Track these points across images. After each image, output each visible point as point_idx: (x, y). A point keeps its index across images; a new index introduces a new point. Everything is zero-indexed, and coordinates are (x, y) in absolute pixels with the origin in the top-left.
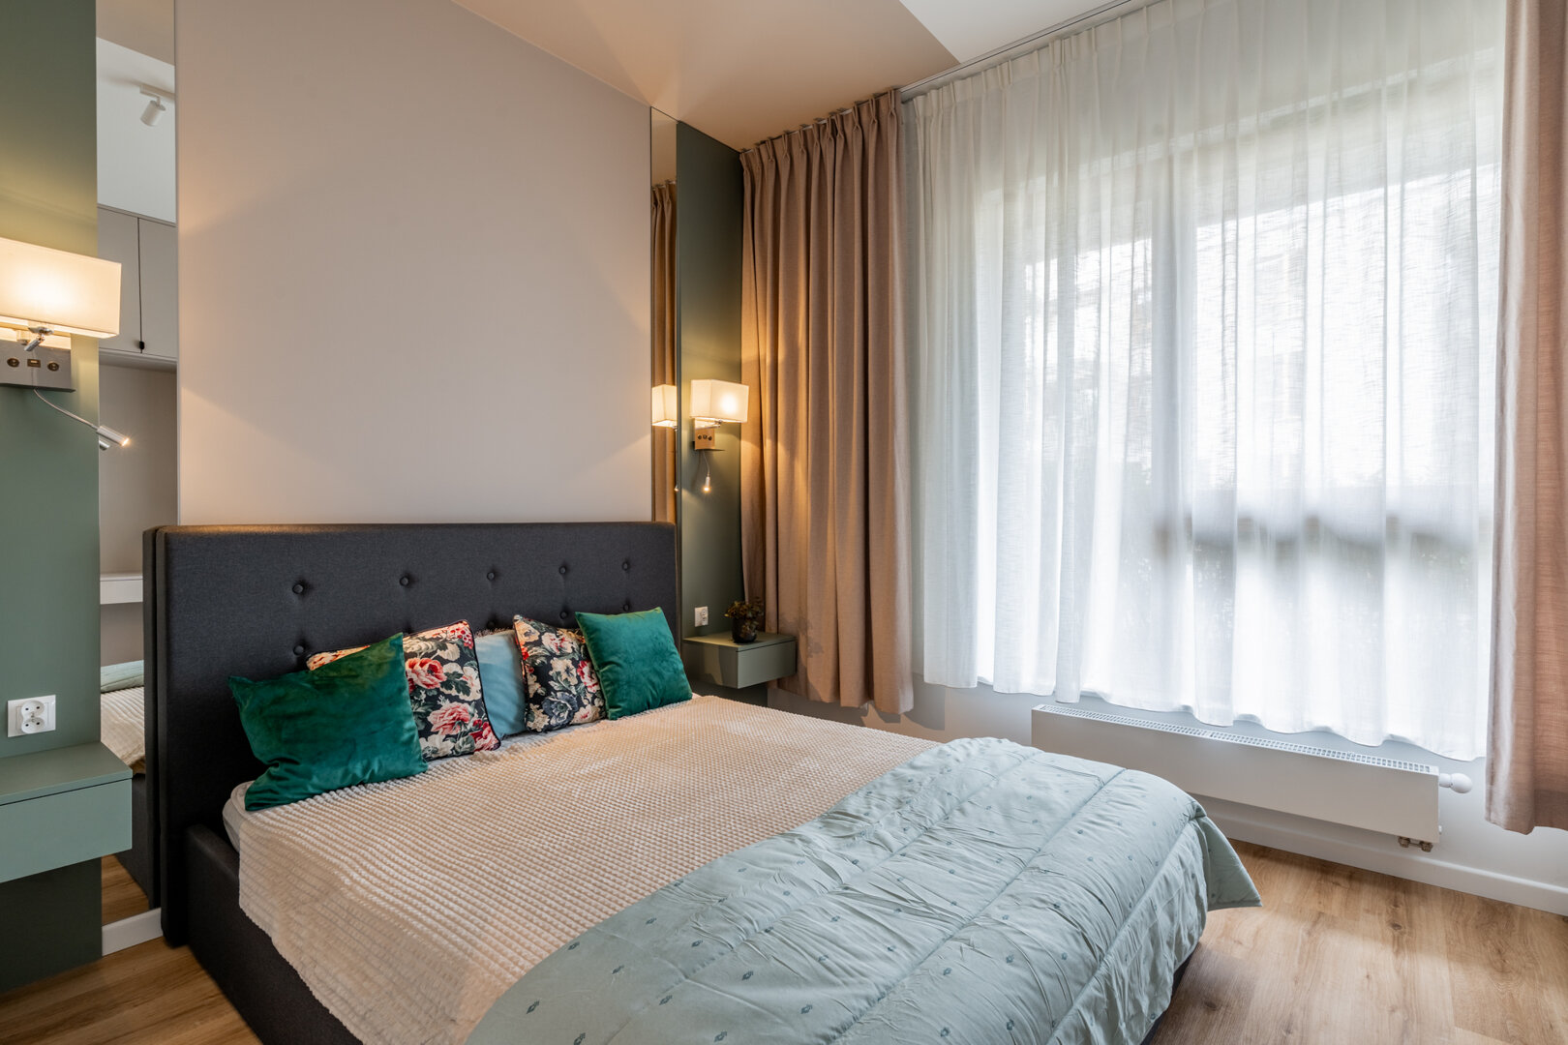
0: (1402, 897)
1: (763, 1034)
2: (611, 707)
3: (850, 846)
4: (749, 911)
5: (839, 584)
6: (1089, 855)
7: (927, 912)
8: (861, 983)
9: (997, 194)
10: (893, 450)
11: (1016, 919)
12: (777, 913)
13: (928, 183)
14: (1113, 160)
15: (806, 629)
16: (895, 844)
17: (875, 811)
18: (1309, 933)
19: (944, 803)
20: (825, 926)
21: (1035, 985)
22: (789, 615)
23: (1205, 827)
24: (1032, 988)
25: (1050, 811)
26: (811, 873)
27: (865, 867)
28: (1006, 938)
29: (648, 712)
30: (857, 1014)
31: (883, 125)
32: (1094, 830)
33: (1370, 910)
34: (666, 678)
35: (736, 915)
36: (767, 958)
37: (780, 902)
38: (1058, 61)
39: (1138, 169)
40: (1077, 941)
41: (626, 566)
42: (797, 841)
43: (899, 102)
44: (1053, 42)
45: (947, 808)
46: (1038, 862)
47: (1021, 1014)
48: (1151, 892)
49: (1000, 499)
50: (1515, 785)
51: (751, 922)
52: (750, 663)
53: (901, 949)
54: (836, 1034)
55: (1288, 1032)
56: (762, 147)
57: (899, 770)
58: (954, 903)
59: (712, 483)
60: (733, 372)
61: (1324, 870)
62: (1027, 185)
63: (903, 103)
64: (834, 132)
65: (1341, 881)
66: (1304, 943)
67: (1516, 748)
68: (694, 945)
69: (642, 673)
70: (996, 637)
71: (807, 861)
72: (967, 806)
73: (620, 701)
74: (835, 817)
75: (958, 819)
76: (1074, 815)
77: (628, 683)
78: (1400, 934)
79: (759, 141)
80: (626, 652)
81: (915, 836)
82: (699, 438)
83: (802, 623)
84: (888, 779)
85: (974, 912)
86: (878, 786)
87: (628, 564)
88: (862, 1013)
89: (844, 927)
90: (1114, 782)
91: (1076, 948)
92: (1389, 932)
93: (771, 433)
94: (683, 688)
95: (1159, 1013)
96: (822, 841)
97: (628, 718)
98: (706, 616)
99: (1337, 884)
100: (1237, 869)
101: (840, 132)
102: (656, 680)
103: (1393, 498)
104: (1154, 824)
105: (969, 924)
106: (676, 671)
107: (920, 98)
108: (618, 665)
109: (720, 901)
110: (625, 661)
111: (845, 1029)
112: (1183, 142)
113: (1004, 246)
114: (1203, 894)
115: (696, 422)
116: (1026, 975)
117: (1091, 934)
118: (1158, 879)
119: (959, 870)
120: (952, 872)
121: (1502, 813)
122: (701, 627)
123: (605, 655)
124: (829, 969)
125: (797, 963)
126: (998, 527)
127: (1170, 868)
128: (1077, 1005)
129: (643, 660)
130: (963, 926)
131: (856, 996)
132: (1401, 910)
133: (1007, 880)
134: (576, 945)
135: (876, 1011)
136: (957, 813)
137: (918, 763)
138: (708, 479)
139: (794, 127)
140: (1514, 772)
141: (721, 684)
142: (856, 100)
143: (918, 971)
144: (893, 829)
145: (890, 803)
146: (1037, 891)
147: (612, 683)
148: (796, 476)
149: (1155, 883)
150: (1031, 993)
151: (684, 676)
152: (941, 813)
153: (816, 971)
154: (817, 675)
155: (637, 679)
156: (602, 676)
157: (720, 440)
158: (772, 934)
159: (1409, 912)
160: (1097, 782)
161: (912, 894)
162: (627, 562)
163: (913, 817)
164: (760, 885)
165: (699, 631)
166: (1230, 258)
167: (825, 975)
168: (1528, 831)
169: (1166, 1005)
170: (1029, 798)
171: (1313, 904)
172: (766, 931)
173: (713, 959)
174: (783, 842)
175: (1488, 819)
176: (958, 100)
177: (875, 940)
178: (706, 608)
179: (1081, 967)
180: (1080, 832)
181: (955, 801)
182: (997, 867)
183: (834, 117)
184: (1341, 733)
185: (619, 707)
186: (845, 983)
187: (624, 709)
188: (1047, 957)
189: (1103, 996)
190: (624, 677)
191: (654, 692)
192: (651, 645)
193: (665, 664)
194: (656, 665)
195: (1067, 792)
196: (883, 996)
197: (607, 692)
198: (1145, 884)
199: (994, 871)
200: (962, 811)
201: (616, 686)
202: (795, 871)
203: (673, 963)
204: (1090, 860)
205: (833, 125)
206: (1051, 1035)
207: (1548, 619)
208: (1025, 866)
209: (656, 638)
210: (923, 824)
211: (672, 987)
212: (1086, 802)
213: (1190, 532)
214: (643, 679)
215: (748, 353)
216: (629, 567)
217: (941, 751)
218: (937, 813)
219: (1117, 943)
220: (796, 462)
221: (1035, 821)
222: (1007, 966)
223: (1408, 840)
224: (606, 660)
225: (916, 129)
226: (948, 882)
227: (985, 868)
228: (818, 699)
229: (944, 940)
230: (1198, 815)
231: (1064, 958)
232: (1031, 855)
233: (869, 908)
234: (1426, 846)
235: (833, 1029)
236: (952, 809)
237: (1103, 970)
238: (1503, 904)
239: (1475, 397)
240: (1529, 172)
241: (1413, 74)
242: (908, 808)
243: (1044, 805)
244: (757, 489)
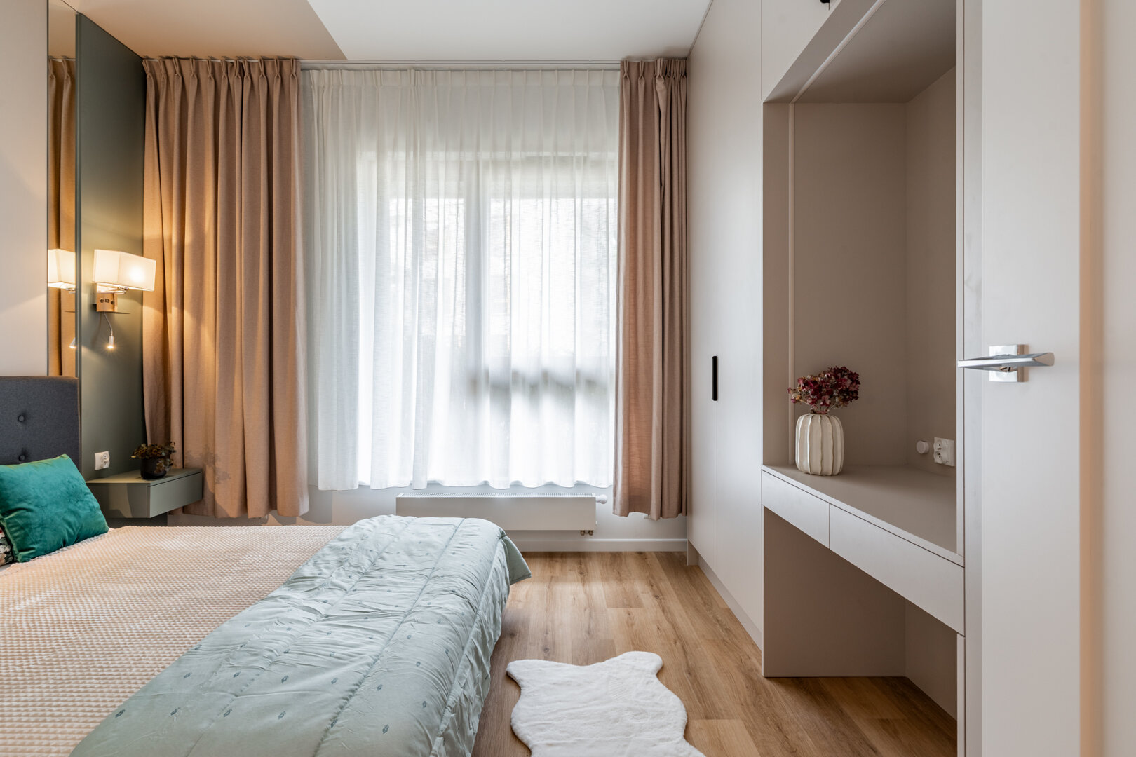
0: (582, 559)
1: (310, 703)
2: (21, 550)
3: (317, 594)
4: (267, 646)
5: (246, 423)
6: (462, 563)
7: (384, 614)
8: (361, 658)
9: (373, 155)
10: (294, 323)
11: (435, 602)
12: (288, 642)
13: (321, 134)
14: (446, 155)
15: (214, 462)
16: (347, 586)
17: (325, 571)
18: (549, 587)
19: (369, 557)
20: (325, 638)
21: (453, 629)
22: (195, 451)
23: (506, 541)
24: (453, 632)
25: (434, 547)
26: (300, 615)
27: (333, 603)
28: (435, 613)
29: (64, 548)
30: (365, 673)
31: (286, 82)
32: (461, 551)
33: (571, 569)
34: (82, 516)
35: (259, 650)
36: (294, 666)
37: (286, 635)
38: (413, 83)
39: (460, 163)
40: (466, 605)
41: (22, 418)
42: (279, 599)
43: (299, 69)
44: (410, 70)
45: (373, 559)
46: (436, 573)
47: (451, 645)
48: (490, 577)
49: (375, 360)
50: (623, 495)
51: (271, 651)
52: (160, 495)
53: (376, 636)
54: (357, 687)
55: (547, 633)
56: (168, 62)
57: (332, 544)
58: (397, 606)
59: (116, 342)
60: (137, 246)
61: (550, 556)
62: (393, 156)
63: (302, 70)
64: (242, 73)
65: (558, 559)
66: (547, 593)
67: (623, 478)
68: (235, 676)
69: (56, 514)
70: (372, 452)
71: (294, 609)
72: (385, 555)
73: (33, 543)
74: (295, 581)
75: (381, 563)
76: (446, 546)
77: (42, 525)
78: (584, 576)
79: (164, 55)
80: (37, 497)
81: (358, 579)
82: (102, 301)
83: (210, 457)
84: (326, 550)
85: (410, 608)
86: (321, 556)
87: (24, 417)
88: (367, 672)
89: (337, 635)
90: (462, 525)
91: (467, 609)
92: (579, 577)
93: (177, 301)
94: (100, 523)
95: (497, 638)
96: (298, 596)
97: (44, 557)
98: (108, 459)
99: (557, 561)
100: (521, 560)
101: (247, 74)
102: (71, 519)
103: (578, 363)
104: (487, 542)
105: (410, 612)
106: (92, 509)
107: (315, 73)
108: (28, 510)
109: (242, 646)
110: (36, 506)
111: (361, 683)
112: (485, 155)
113: (378, 192)
114: (508, 576)
115: (98, 287)
116: (448, 627)
117: (472, 601)
118: (492, 571)
119: (394, 589)
120: (389, 591)
121: (618, 510)
122: (102, 470)
123: (10, 502)
124: (339, 658)
125: (315, 661)
126: (374, 379)
127: (496, 564)
128: (471, 637)
129: (57, 503)
130: (406, 616)
131: (362, 665)
132: (583, 566)
133: (422, 587)
134: (121, 712)
135: (376, 668)
136: (380, 560)
137: (343, 537)
138: (112, 338)
139: (203, 55)
140: (623, 489)
141: (131, 517)
142: (263, 55)
143: (391, 643)
144: (342, 578)
145: (333, 564)
146: (441, 587)
147: (22, 528)
148: (202, 339)
149: (491, 573)
150: (453, 634)
151: (100, 513)
152: (370, 563)
153: (330, 661)
154: (225, 496)
155: (52, 520)
156: (8, 523)
157: (121, 304)
158: (290, 653)
159: (586, 566)
160: (454, 527)
161: (371, 608)
162: (24, 415)
163: (352, 569)
164: (267, 629)
165: (101, 473)
166: (508, 228)
167: (338, 661)
168: (627, 515)
169: (500, 634)
170: (420, 543)
171: (548, 574)
172: (285, 653)
173: (253, 680)
174: (268, 603)
175: (614, 513)
176: (344, 83)
177: (360, 636)
178: (107, 452)
179: (470, 618)
180: (454, 554)
181: (376, 554)
182: (413, 582)
183: (241, 61)
184: (557, 484)
185: (33, 549)
186: (351, 661)
187: (39, 549)
188: (456, 616)
189: (480, 631)
190: (37, 520)
191: (71, 530)
192: (64, 488)
193: (80, 504)
194: (71, 506)
195: (439, 535)
196: (376, 661)
197: (15, 538)
198: (488, 572)
199: (412, 584)
200: (382, 558)
201: (27, 530)
202: (290, 616)
203: (222, 691)
204: (463, 565)
205: (242, 67)
206: (463, 654)
207: (633, 418)
208: (429, 578)
209: (69, 482)
210: (360, 571)
211: (228, 705)
212: (451, 539)
213: (487, 381)
214: (58, 520)
215: (151, 230)
216: (25, 419)
217: (356, 528)
218: (367, 563)
219: (481, 604)
220: (202, 326)
221: (427, 554)
222: (439, 625)
223: (584, 531)
224: (13, 507)
225: (311, 92)
226: (389, 597)
227: (407, 584)
228: (225, 516)
229: (399, 625)
230: (502, 536)
231: (463, 615)
232: (430, 572)
233: (347, 622)
234: (590, 533)
235: (354, 685)
236: (375, 560)
237: (478, 618)
238: (617, 552)
239: (608, 315)
240: (627, 216)
241: (586, 154)
242: (347, 564)
243: (429, 545)
244: (159, 349)
